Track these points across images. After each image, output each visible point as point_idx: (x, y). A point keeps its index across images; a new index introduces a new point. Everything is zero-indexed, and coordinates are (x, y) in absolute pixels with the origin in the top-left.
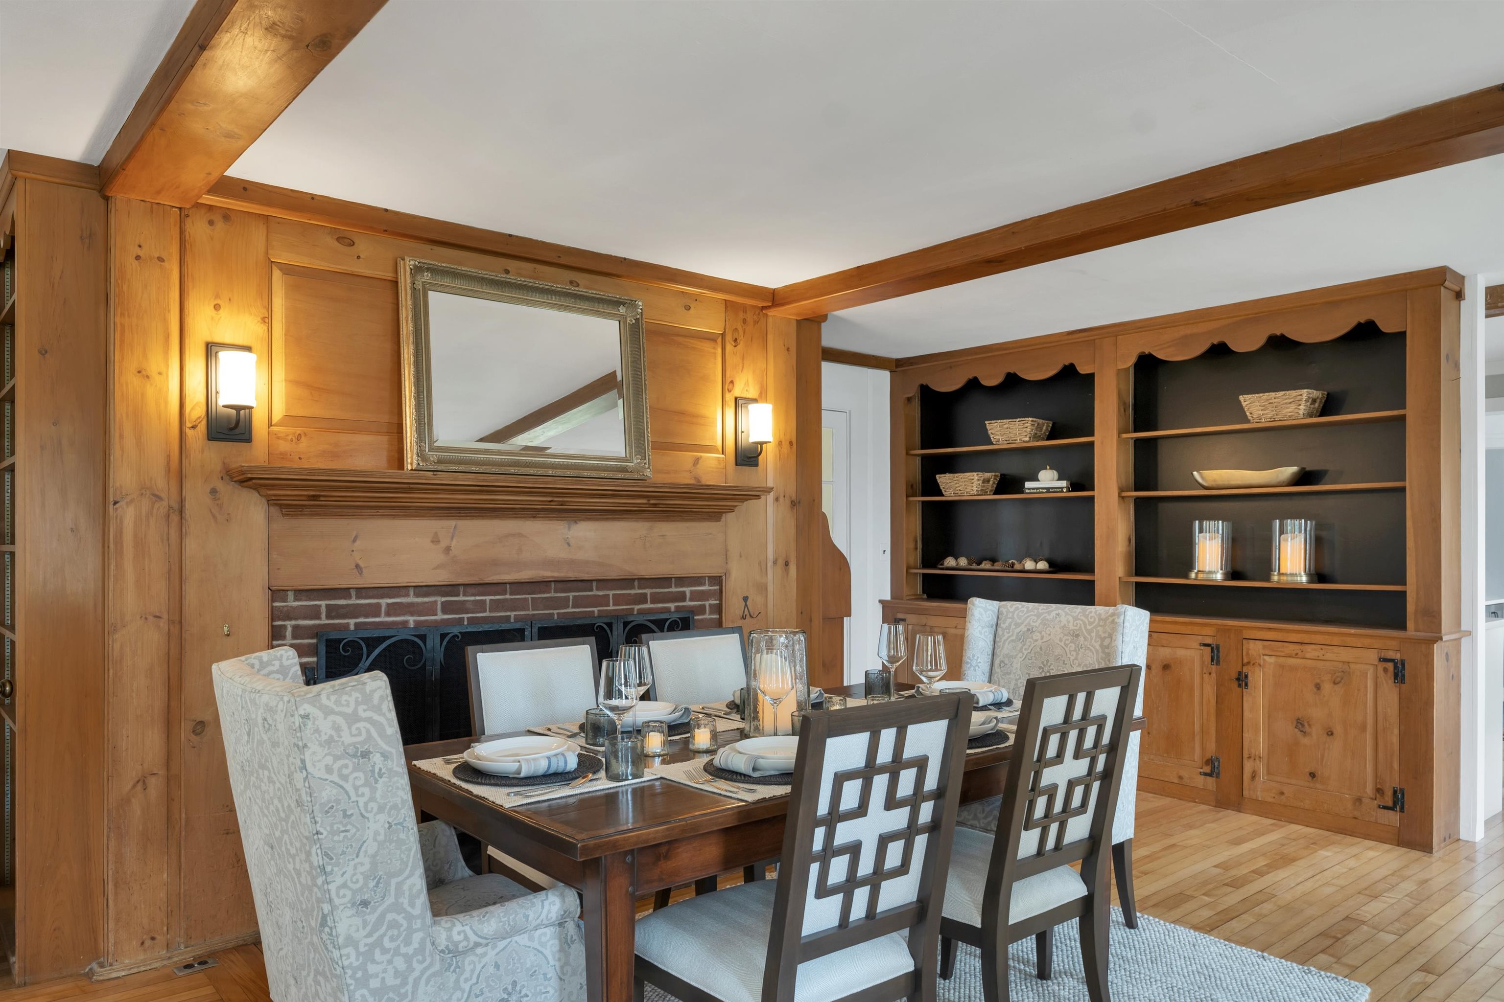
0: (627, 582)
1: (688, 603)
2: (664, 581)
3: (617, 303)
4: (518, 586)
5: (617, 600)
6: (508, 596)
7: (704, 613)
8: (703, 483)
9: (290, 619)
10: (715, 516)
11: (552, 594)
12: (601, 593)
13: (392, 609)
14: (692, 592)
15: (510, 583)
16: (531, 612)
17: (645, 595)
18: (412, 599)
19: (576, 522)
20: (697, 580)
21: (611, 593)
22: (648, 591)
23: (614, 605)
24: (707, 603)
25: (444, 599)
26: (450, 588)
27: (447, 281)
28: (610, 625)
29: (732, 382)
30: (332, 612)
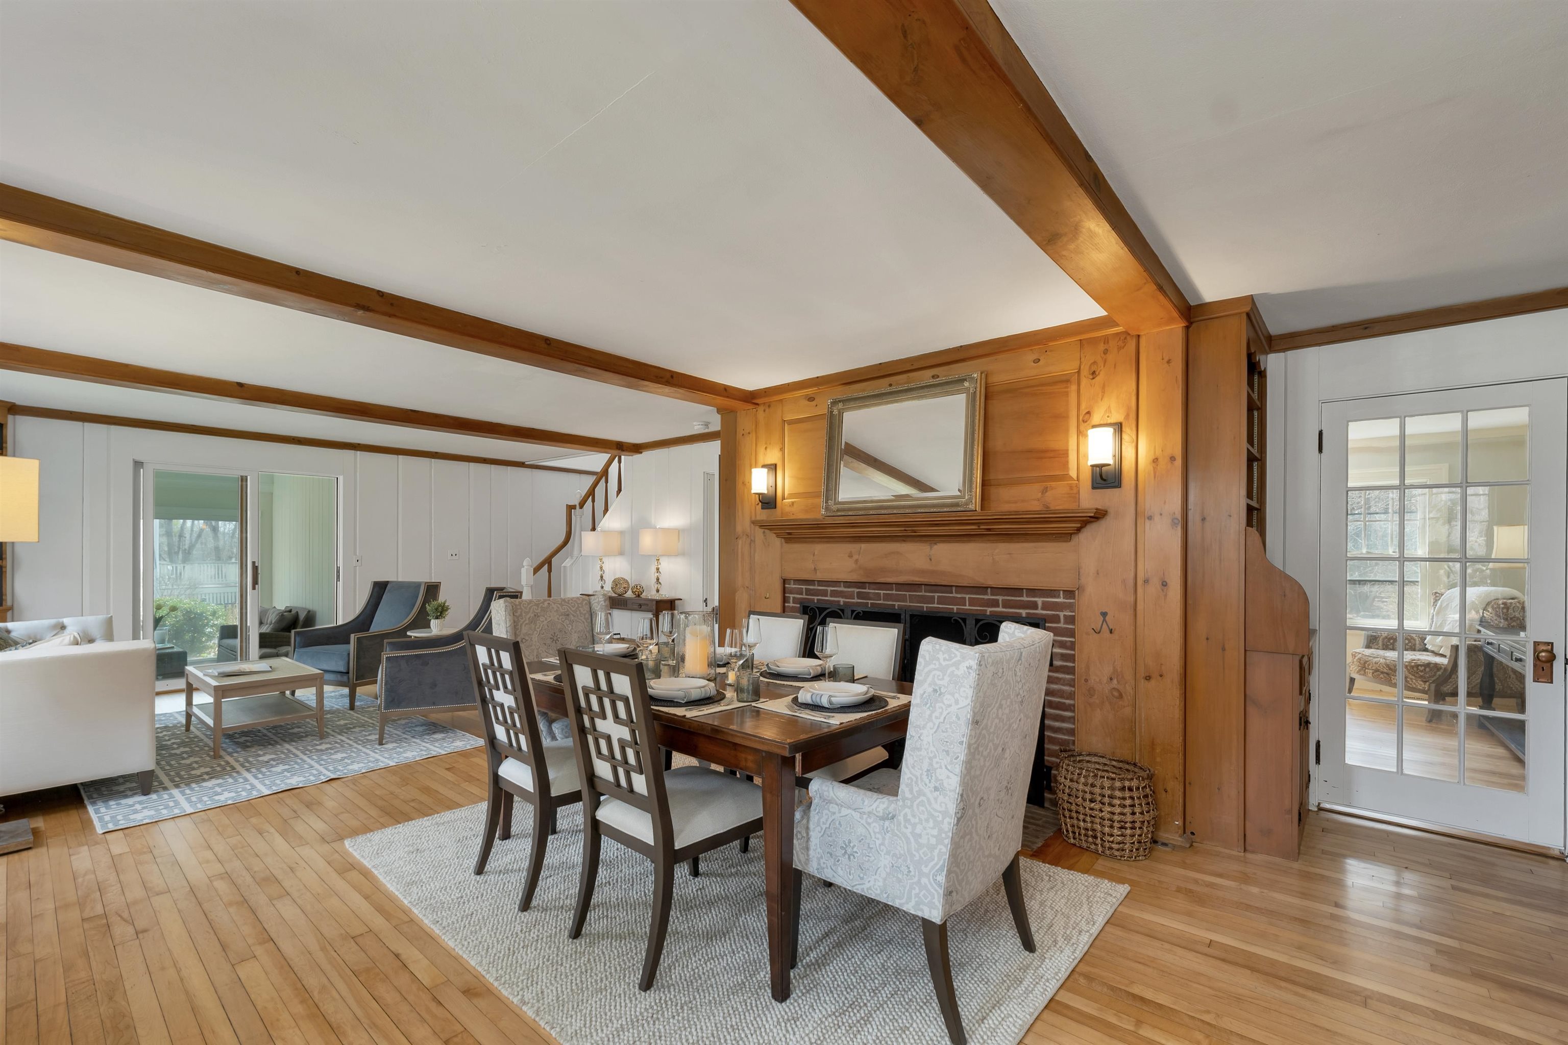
0: (983, 589)
1: (1040, 611)
2: (1018, 591)
3: (962, 381)
4: (900, 586)
5: (972, 602)
6: (894, 592)
7: (1058, 621)
8: (1052, 508)
9: (791, 593)
10: (1066, 536)
11: (923, 593)
12: (959, 596)
13: (834, 594)
14: (1043, 603)
15: (895, 584)
16: (908, 604)
17: (998, 600)
18: (842, 589)
19: (936, 544)
20: (1052, 593)
21: (967, 596)
22: (1000, 598)
23: (969, 605)
24: (1061, 614)
25: (858, 590)
26: (860, 585)
27: (852, 404)
28: (964, 620)
29: (1088, 413)
30: (808, 592)
